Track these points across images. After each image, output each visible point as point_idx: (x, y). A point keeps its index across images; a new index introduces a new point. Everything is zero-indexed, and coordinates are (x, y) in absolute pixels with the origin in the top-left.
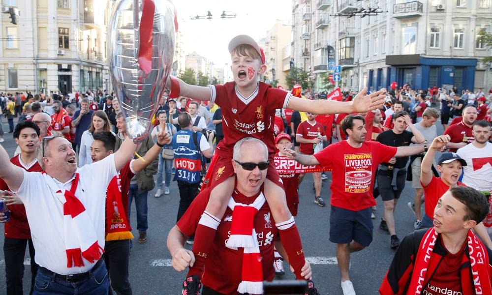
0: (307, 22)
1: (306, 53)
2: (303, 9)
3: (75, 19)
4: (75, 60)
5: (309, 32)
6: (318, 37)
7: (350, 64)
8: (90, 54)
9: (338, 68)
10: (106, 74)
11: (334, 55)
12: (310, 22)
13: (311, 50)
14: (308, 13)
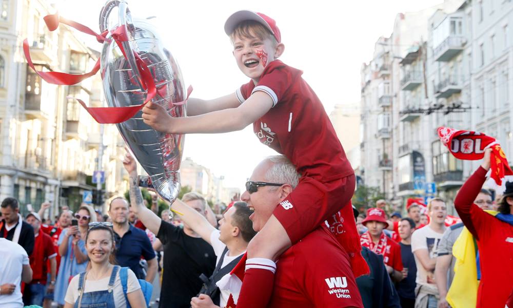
0: (386, 109)
1: (385, 162)
2: (377, 88)
3: (12, 103)
4: (8, 168)
5: (388, 125)
6: (403, 135)
7: (456, 180)
8: (28, 159)
9: (430, 186)
10: (51, 192)
11: (424, 166)
12: (390, 109)
13: (394, 155)
14: (387, 94)
